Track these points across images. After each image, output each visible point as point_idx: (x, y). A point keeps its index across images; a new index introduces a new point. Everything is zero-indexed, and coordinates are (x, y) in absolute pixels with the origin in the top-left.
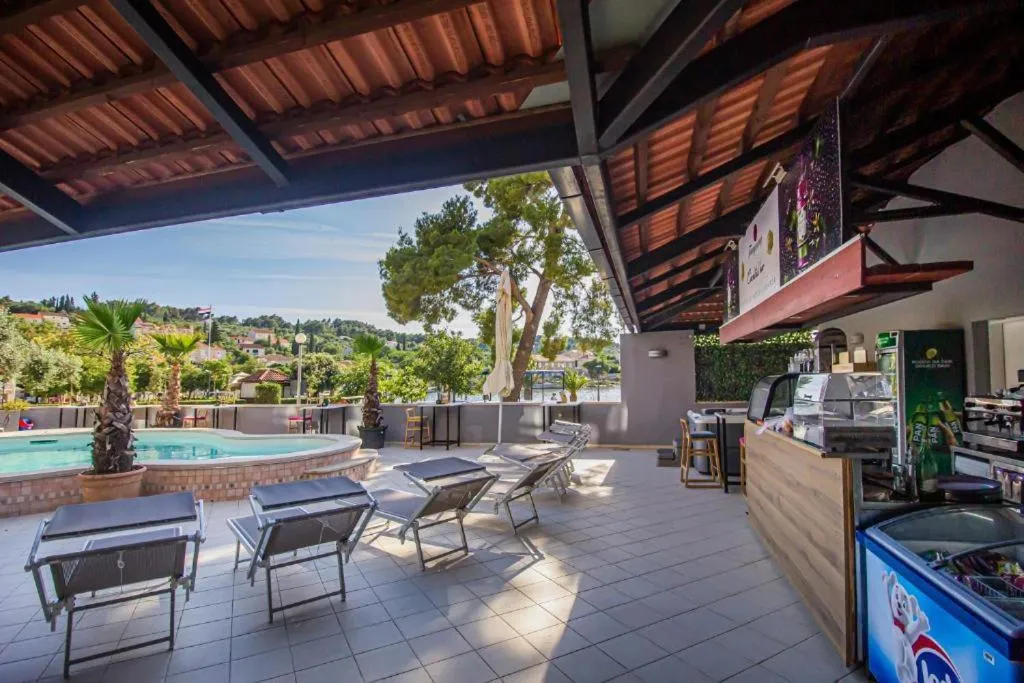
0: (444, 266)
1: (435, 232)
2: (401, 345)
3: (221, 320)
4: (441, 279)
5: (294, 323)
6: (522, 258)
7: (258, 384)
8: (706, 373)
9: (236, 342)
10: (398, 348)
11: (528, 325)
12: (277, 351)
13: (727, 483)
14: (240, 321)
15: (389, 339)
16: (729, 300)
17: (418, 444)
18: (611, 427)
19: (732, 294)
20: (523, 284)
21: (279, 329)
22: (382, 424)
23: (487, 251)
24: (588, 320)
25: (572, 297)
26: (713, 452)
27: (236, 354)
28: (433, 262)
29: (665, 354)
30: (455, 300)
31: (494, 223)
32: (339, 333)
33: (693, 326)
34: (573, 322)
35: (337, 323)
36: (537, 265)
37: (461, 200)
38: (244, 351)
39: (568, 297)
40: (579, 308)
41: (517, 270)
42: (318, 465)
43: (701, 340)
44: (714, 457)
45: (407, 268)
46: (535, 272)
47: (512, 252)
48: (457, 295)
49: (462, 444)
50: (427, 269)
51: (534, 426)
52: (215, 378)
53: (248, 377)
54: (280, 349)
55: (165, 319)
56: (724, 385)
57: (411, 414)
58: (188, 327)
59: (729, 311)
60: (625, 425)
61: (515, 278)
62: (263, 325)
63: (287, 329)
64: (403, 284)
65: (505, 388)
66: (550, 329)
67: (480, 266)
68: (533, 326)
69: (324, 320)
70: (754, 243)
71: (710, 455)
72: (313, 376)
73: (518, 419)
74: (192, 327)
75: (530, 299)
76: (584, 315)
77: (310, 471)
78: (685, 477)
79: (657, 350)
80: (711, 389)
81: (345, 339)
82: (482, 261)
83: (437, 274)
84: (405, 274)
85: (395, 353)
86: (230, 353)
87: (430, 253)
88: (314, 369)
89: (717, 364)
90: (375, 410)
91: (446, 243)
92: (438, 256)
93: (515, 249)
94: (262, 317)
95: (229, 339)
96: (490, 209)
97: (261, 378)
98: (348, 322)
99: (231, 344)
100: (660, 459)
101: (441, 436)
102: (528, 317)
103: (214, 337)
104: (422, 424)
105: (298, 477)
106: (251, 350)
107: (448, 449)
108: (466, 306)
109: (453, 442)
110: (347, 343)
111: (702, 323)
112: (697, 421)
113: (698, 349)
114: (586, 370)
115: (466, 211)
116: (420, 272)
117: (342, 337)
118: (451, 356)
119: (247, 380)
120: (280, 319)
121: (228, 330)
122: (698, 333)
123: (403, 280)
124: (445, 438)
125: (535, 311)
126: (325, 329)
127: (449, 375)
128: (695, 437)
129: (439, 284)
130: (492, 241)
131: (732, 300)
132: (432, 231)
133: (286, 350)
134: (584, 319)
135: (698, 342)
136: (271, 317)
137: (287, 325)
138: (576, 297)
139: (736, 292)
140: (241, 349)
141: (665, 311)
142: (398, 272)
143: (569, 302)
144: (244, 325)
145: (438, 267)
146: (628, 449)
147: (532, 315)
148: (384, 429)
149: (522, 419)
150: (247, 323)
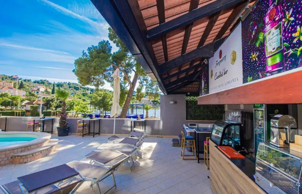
0: (98, 66)
1: (95, 53)
2: (92, 92)
3: (25, 81)
4: (96, 71)
5: (53, 83)
6: (129, 65)
7: (32, 105)
8: (190, 110)
9: (30, 89)
10: (91, 93)
11: (130, 89)
12: (46, 92)
13: (199, 159)
14: (33, 81)
15: (88, 90)
16: (203, 86)
17: (82, 134)
18: (156, 127)
19: (205, 84)
20: (129, 74)
21: (47, 85)
22: (68, 126)
23: (116, 62)
24: (151, 88)
25: (146, 80)
26: (193, 145)
27: (30, 93)
28: (93, 64)
29: (176, 103)
30: (104, 78)
31: (119, 52)
32: (70, 87)
33: (185, 93)
34: (146, 89)
35: (69, 84)
36: (134, 68)
37: (106, 42)
38: (33, 92)
39: (144, 80)
40: (148, 84)
41: (127, 70)
42: (22, 152)
43: (188, 98)
44: (194, 148)
45: (83, 65)
46: (134, 70)
47: (126, 63)
48: (105, 77)
49: (100, 134)
50: (91, 67)
51: (128, 127)
52: (15, 102)
53: (29, 102)
54: (47, 92)
55: (3, 79)
56: (196, 114)
57: (80, 122)
58: (11, 82)
59: (203, 91)
60: (161, 127)
61: (126, 72)
62: (41, 83)
63: (50, 85)
64: (81, 71)
65: (116, 114)
66: (139, 90)
67: (114, 67)
68: (132, 89)
69: (64, 83)
70: (219, 60)
71: (192, 147)
72: (54, 103)
73: (123, 124)
74: (13, 83)
75: (132, 80)
76: (149, 87)
77: (17, 155)
78: (183, 154)
79: (173, 101)
80: (191, 116)
81: (72, 90)
82: (115, 65)
83: (95, 69)
84: (82, 68)
85: (90, 95)
86: (28, 93)
87: (93, 61)
88: (55, 100)
89: (194, 107)
90: (64, 121)
91: (99, 57)
92: (95, 62)
93: (127, 61)
94: (41, 80)
95: (27, 87)
96: (118, 47)
97: (34, 103)
98: (73, 84)
99: (28, 89)
100: (174, 144)
101: (92, 131)
102: (130, 86)
103: (21, 87)
104: (83, 126)
105: (10, 158)
106: (36, 92)
107: (94, 137)
108: (108, 81)
109: (97, 134)
110: (72, 91)
111: (188, 92)
112: (187, 131)
113: (187, 101)
114: (152, 103)
115: (107, 47)
116: (88, 68)
117: (71, 89)
118: (104, 98)
119: (28, 104)
120: (48, 81)
121: (28, 84)
122: (187, 96)
123: (81, 70)
124: (93, 132)
125: (133, 84)
126: (64, 86)
127: (104, 104)
128: (187, 139)
129: (96, 73)
130: (117, 58)
131: (205, 86)
132: (94, 52)
133: (49, 92)
134: (149, 88)
135: (187, 99)
136: (45, 81)
137: (50, 84)
138: (147, 80)
139: (207, 83)
140: (32, 91)
141: (176, 88)
142: (80, 67)
143: (145, 82)
144: (34, 83)
145: (95, 66)
146: (162, 137)
147: (132, 85)
148: (69, 128)
149: (124, 124)
150: (35, 82)
